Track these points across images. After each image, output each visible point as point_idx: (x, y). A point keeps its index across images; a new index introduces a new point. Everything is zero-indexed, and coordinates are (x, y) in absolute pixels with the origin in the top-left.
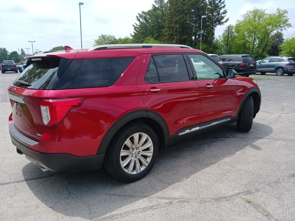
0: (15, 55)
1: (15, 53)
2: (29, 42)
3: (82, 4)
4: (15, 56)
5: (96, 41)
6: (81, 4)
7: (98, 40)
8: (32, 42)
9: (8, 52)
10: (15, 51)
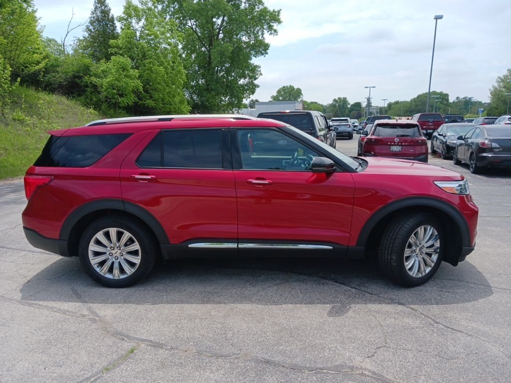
0: (357, 108)
1: (358, 105)
2: (366, 87)
3: (440, 17)
4: (357, 110)
5: (500, 80)
6: (438, 18)
7: (506, 77)
8: (370, 87)
9: (349, 104)
10: (358, 101)
